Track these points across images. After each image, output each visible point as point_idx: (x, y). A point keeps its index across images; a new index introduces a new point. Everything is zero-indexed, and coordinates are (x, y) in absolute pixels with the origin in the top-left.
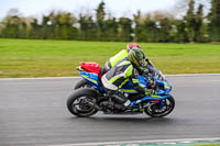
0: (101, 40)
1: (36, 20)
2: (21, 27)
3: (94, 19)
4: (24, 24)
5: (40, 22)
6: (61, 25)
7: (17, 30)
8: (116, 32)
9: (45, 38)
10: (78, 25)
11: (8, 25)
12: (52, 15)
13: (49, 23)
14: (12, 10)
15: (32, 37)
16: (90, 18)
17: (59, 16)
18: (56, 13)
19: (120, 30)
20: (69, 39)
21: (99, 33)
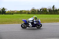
0: (54, 14)
1: (38, 10)
2: (35, 12)
3: (52, 9)
4: (36, 11)
6: (44, 11)
8: (57, 12)
9: (41, 14)
10: (48, 11)
11: (32, 11)
12: (42, 8)
13: (41, 10)
14: (33, 8)
15: (37, 14)
17: (44, 9)
18: (43, 8)
19: (58, 12)
20: (46, 14)
21: (53, 13)
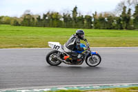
5: (42, 18)
7: (29, 22)
16: (69, 16)
